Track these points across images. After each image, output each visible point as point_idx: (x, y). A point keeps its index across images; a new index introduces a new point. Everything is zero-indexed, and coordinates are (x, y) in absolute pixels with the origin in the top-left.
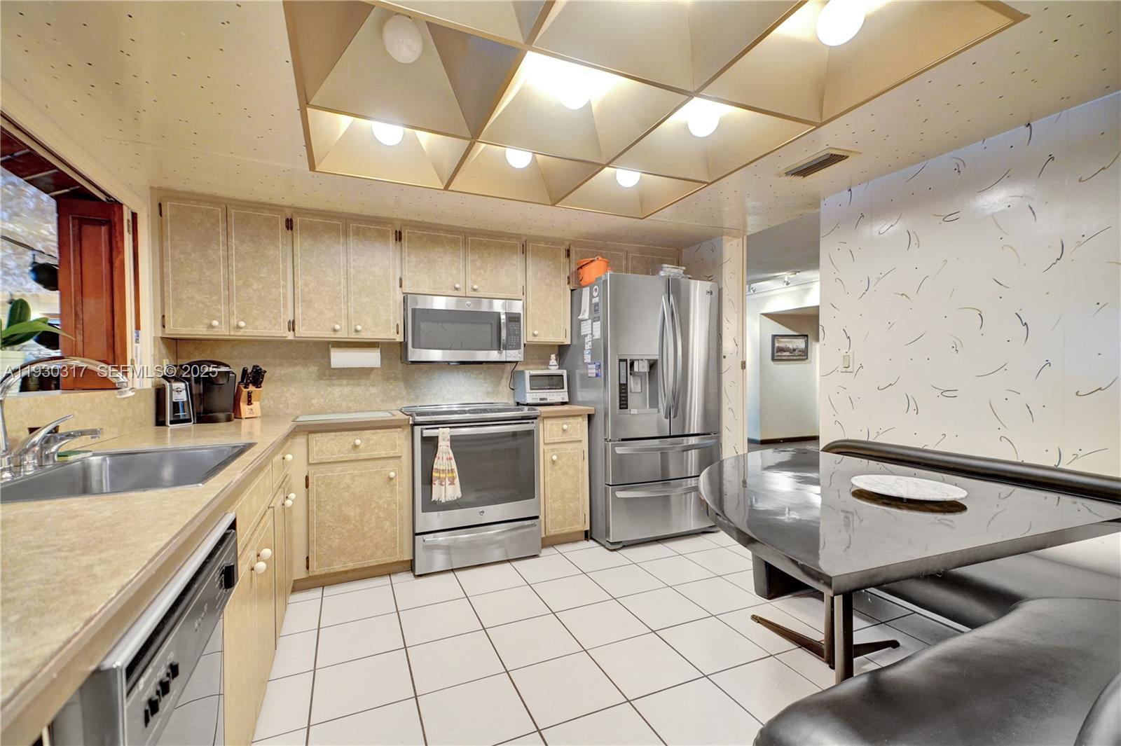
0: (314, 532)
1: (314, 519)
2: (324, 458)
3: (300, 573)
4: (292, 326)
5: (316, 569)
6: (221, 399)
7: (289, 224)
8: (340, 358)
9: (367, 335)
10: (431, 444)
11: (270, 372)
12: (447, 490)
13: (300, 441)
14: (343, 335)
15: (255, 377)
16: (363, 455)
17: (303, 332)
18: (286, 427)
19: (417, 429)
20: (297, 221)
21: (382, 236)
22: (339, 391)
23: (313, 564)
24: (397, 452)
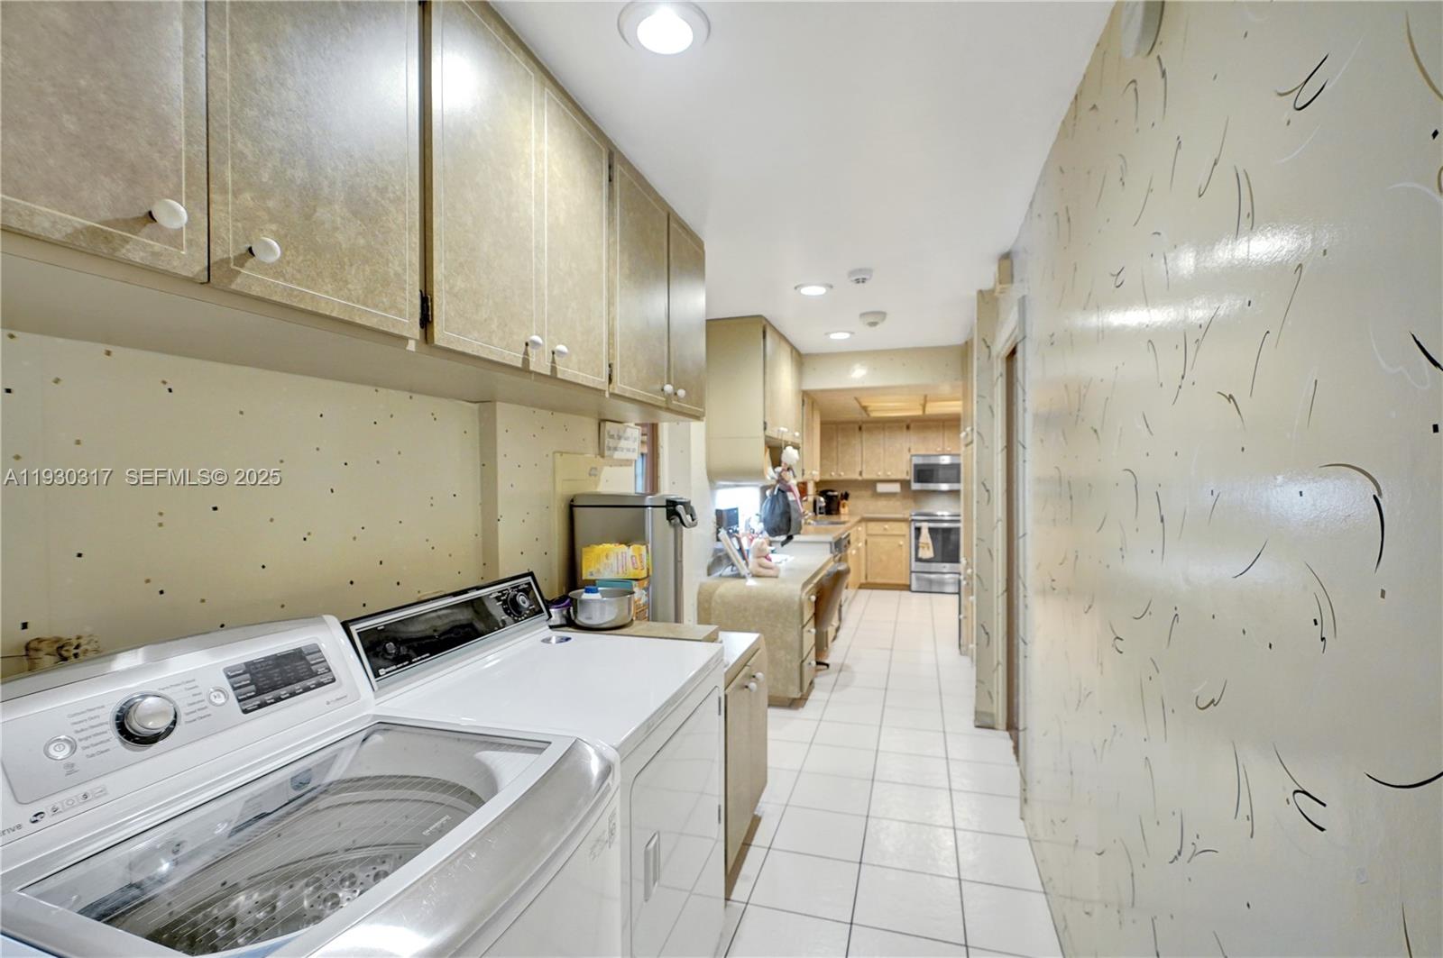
0: (869, 564)
1: (869, 558)
2: (874, 532)
3: (863, 581)
4: (861, 474)
5: (870, 580)
6: (834, 506)
7: (860, 428)
8: (881, 488)
9: (893, 477)
10: (918, 530)
11: (852, 494)
12: (927, 553)
13: (863, 524)
14: (882, 477)
15: (846, 496)
16: (888, 533)
17: (866, 476)
18: (857, 518)
19: (913, 523)
20: (864, 427)
21: (901, 428)
22: (882, 503)
23: (869, 577)
24: (903, 533)
